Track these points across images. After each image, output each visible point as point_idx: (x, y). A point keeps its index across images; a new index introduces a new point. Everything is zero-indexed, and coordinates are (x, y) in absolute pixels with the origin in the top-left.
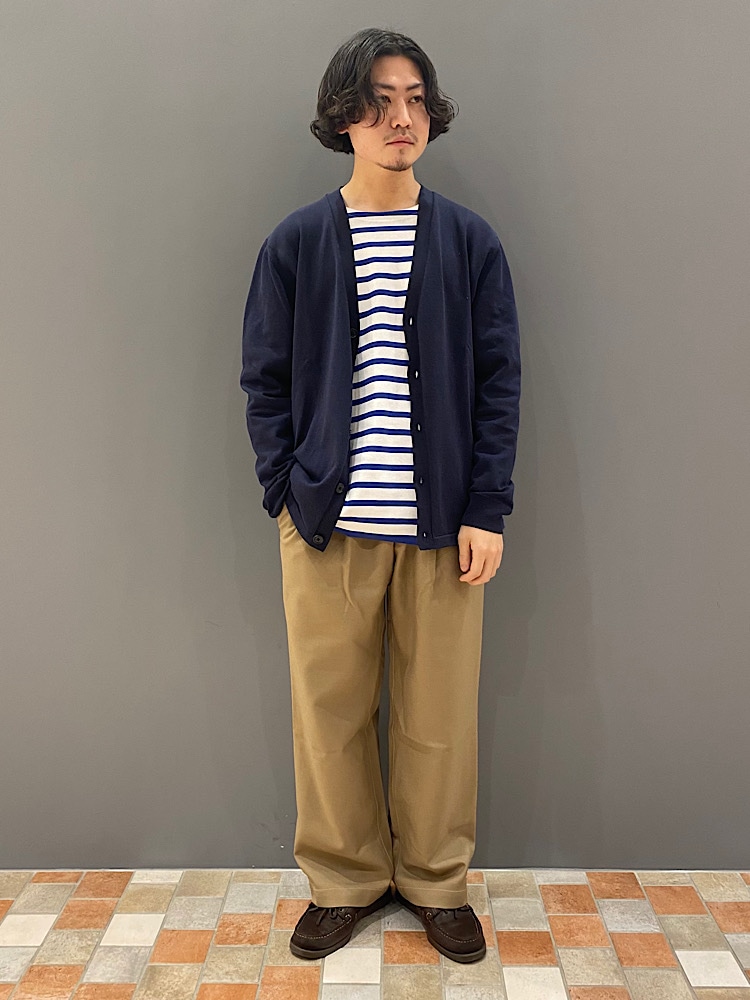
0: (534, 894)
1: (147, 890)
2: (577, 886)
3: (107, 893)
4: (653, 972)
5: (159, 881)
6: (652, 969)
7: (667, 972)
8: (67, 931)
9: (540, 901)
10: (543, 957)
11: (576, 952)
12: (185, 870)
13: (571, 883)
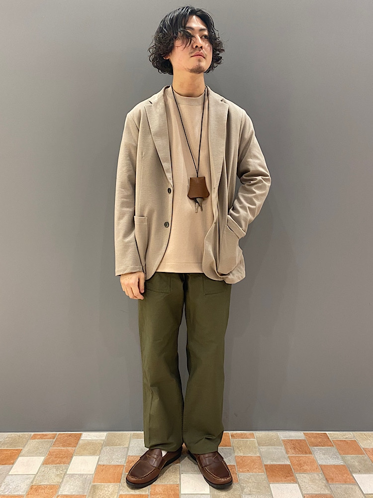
0: (280, 445)
1: (89, 443)
2: (301, 440)
3: (69, 445)
4: (344, 486)
5: (95, 438)
6: (343, 484)
7: (351, 486)
8: (50, 466)
9: (283, 448)
10: (289, 478)
11: (305, 475)
12: (108, 432)
13: (297, 438)
